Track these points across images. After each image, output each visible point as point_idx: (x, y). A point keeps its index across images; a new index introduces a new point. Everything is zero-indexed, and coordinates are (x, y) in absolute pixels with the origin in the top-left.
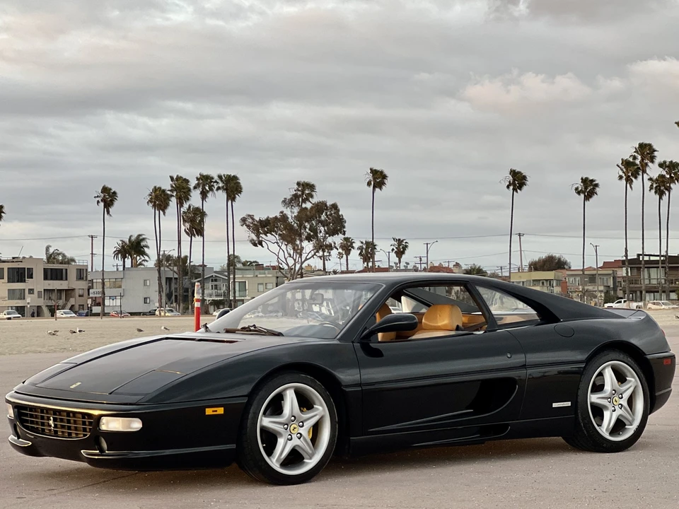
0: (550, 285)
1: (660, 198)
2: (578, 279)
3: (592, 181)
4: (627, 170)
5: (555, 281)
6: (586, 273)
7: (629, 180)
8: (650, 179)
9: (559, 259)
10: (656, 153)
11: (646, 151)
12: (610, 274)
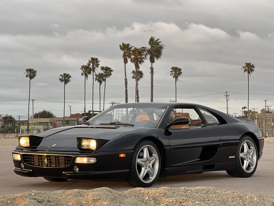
0: (47, 125)
1: (100, 84)
2: (60, 122)
3: (68, 75)
4: (85, 70)
5: (49, 123)
6: (65, 119)
7: (86, 76)
8: (96, 75)
9: (49, 113)
10: (99, 63)
11: (95, 61)
12: (76, 120)
